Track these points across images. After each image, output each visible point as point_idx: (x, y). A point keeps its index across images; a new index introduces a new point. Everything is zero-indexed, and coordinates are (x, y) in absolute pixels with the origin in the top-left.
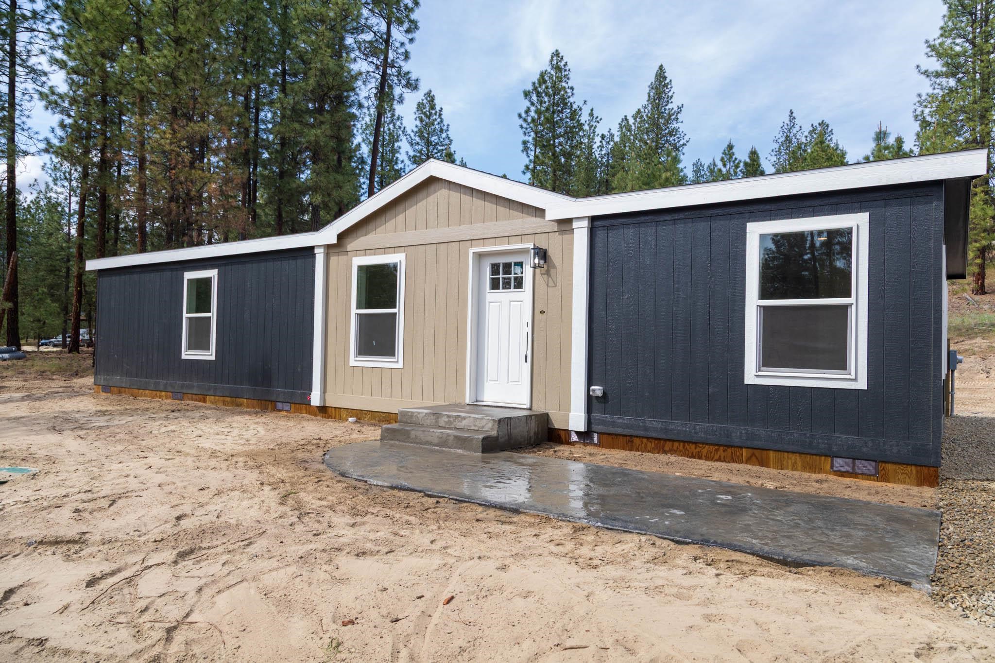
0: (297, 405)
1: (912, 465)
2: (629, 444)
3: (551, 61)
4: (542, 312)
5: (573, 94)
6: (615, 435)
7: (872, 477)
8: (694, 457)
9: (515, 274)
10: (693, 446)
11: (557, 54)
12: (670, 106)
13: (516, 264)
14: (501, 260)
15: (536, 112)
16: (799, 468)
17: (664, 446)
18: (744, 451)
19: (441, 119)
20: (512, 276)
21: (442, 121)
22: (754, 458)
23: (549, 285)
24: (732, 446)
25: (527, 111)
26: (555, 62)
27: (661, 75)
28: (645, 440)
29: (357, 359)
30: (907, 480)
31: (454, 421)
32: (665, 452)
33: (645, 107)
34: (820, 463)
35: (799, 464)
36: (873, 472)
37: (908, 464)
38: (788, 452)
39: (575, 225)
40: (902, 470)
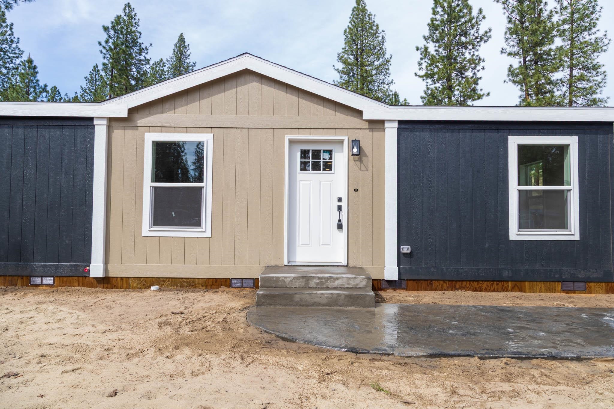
0: (65, 279)
1: (603, 282)
2: (430, 286)
3: (125, 9)
4: (356, 190)
5: (140, 37)
6: (419, 280)
7: (583, 292)
8: (477, 291)
9: (323, 159)
10: (476, 283)
11: (128, 5)
12: (187, 61)
13: (325, 151)
14: (311, 147)
15: (113, 43)
16: (543, 291)
17: (455, 285)
18: (510, 283)
19: (12, 31)
20: (322, 160)
21: (12, 34)
22: (516, 288)
23: (362, 169)
24: (502, 281)
25: (107, 42)
26: (127, 11)
27: (181, 39)
28: (441, 282)
29: (152, 229)
30: (601, 291)
31: (327, 282)
32: (456, 289)
33: (172, 58)
34: (555, 287)
35: (543, 288)
36: (584, 289)
37: (601, 282)
38: (537, 281)
39: (387, 125)
40: (598, 285)
